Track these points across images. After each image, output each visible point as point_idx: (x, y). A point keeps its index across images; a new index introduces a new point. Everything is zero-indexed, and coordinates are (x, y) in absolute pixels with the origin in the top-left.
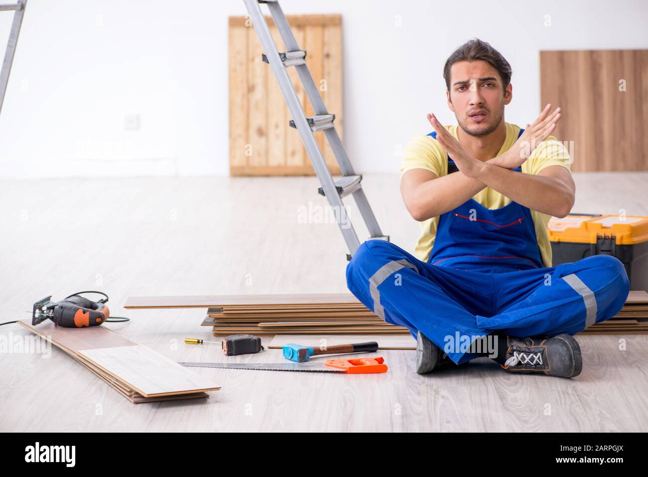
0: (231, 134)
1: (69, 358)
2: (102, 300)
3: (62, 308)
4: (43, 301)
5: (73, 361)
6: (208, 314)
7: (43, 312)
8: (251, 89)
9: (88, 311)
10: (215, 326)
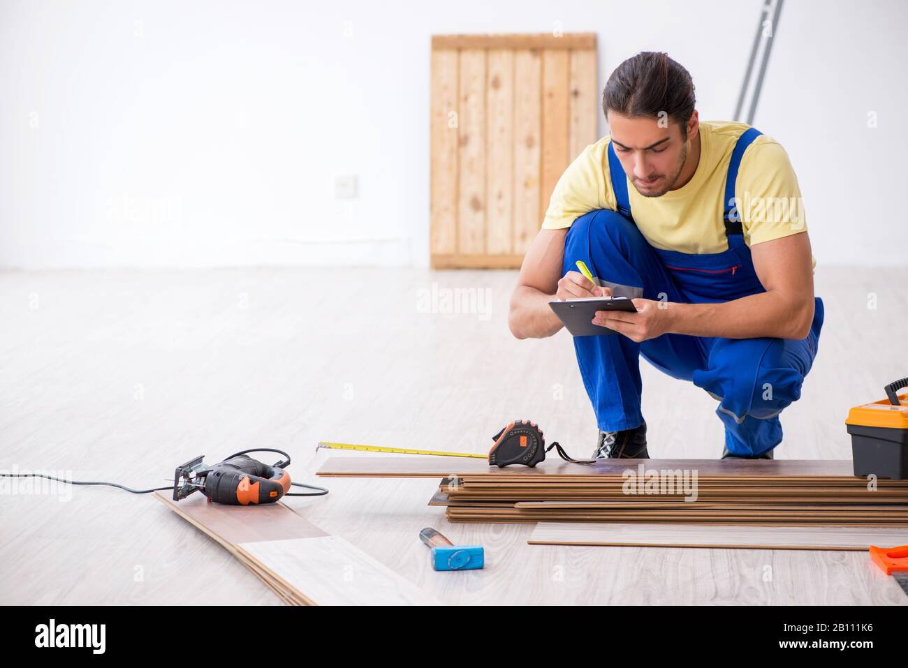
0: (432, 207)
1: (226, 553)
2: (281, 462)
3: (218, 474)
4: (190, 464)
5: (232, 558)
6: (440, 487)
7: (190, 480)
8: (463, 141)
9: (257, 480)
10: (449, 506)
